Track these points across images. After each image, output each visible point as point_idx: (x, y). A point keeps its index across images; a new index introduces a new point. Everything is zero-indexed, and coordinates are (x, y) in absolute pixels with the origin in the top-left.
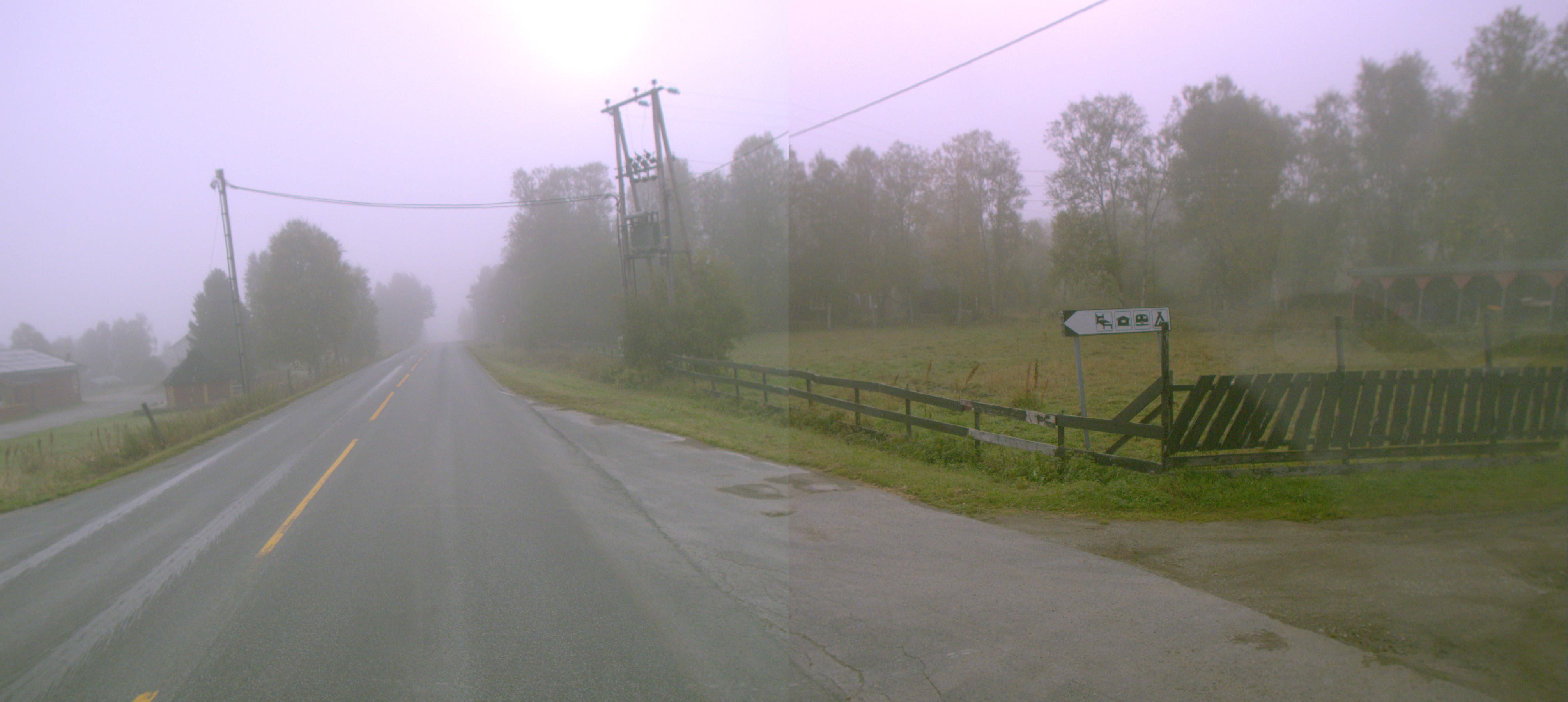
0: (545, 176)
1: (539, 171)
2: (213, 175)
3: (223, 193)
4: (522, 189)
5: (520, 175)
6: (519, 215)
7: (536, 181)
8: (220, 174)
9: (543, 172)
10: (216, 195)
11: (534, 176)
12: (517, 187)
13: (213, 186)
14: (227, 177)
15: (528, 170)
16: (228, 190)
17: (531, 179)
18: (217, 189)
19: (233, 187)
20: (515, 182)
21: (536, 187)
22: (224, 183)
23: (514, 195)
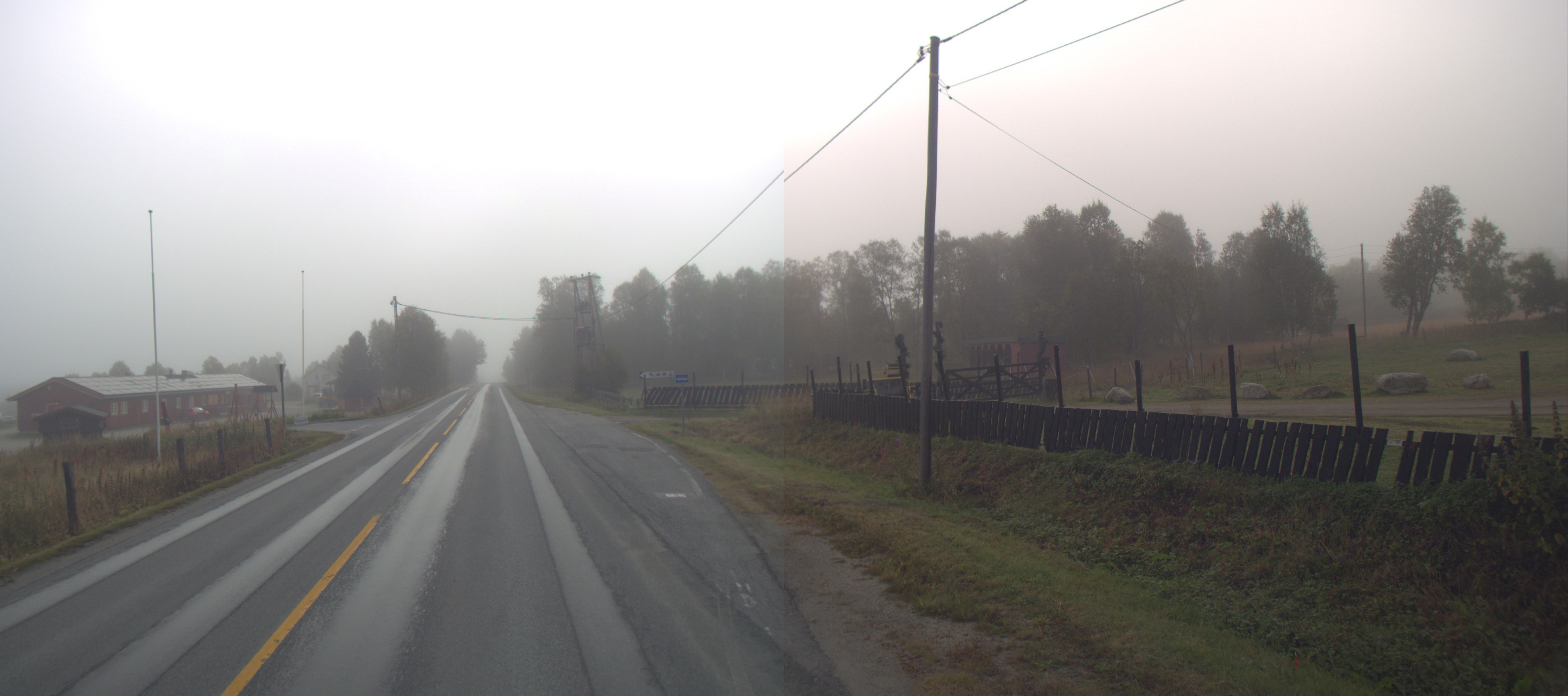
0: (560, 281)
1: (557, 279)
2: (392, 299)
3: (395, 307)
4: (545, 290)
5: (544, 281)
6: (543, 305)
7: (554, 285)
8: (395, 298)
9: (559, 279)
10: (392, 307)
11: (553, 282)
12: (542, 288)
13: (391, 304)
14: (398, 300)
15: (550, 278)
16: (398, 305)
17: (551, 283)
18: (393, 305)
19: (400, 304)
20: (541, 285)
21: (555, 288)
22: (396, 303)
23: (540, 293)
